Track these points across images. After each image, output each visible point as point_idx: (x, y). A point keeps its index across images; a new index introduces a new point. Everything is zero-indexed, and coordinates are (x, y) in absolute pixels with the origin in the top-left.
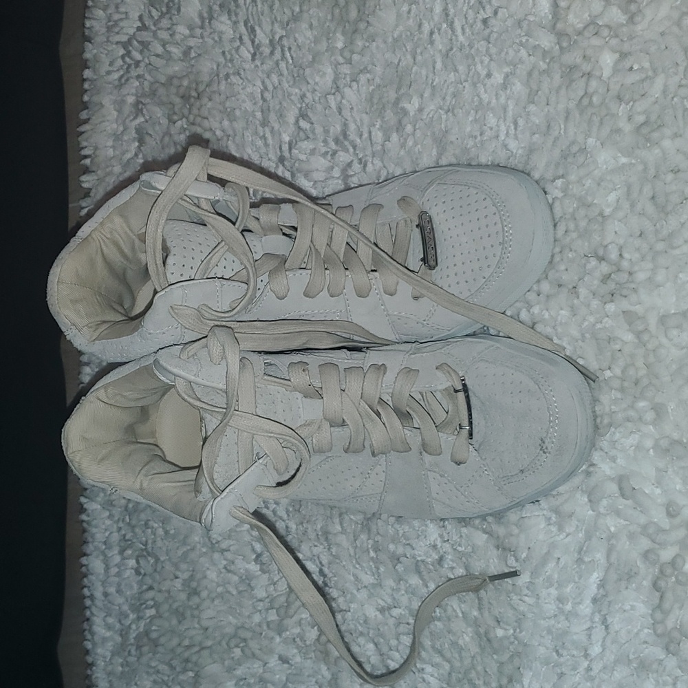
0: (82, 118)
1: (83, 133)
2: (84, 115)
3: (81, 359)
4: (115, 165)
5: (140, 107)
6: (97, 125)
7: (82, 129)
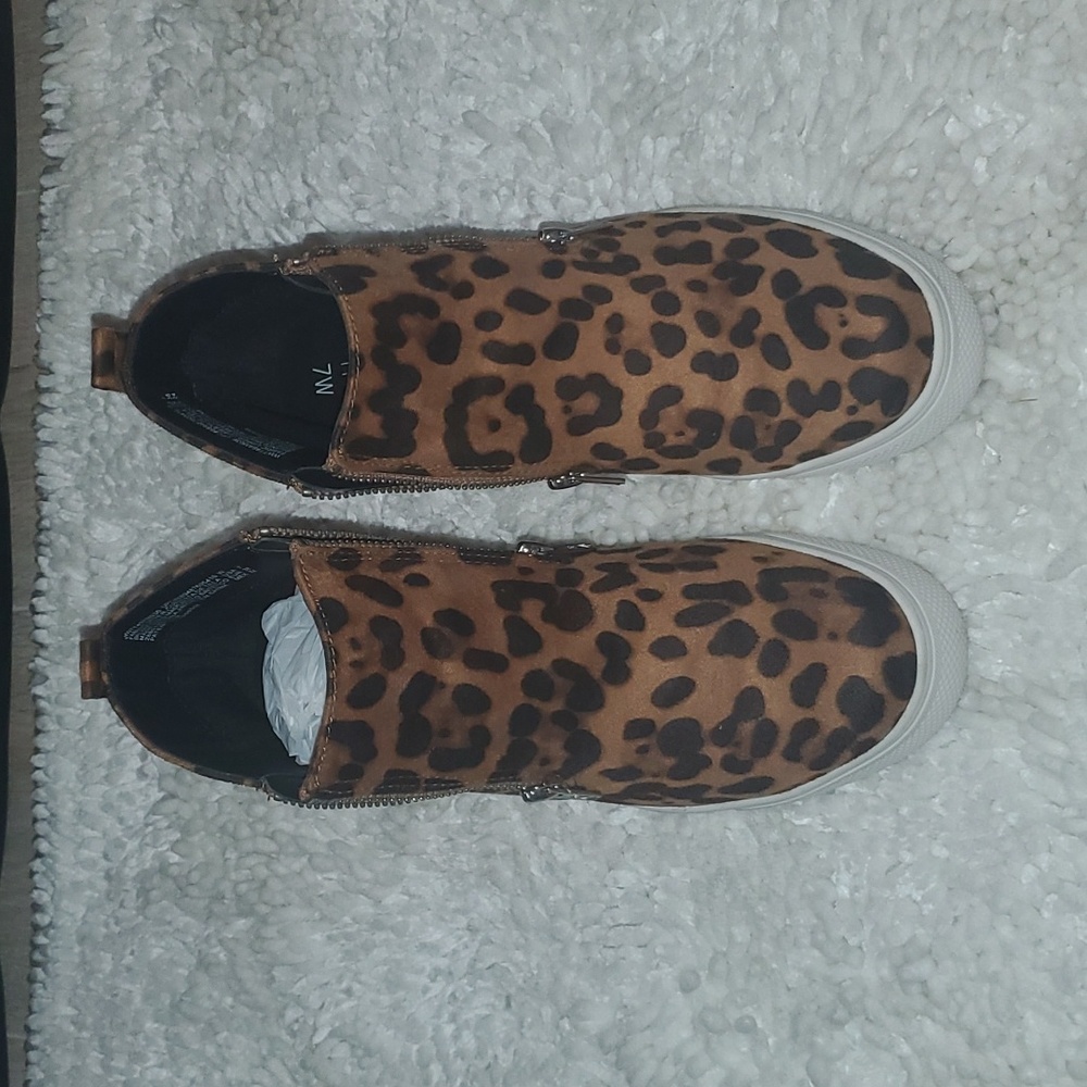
0: (47, 42)
1: (51, 66)
2: (51, 38)
3: (39, 434)
4: (108, 119)
5: (158, 28)
6: (74, 54)
7: (49, 59)
